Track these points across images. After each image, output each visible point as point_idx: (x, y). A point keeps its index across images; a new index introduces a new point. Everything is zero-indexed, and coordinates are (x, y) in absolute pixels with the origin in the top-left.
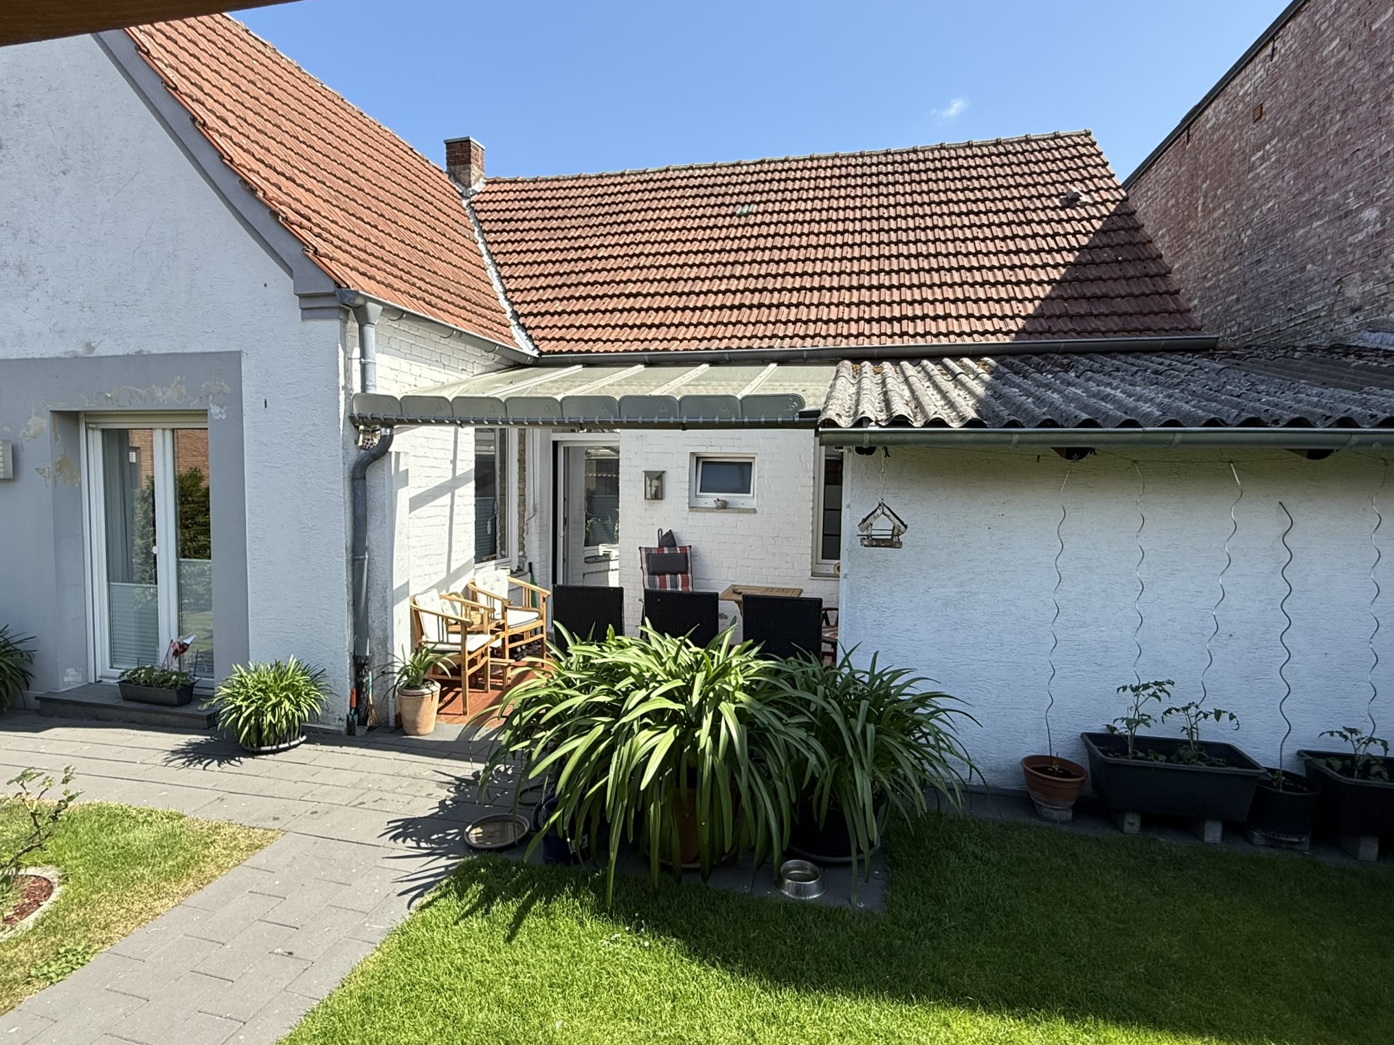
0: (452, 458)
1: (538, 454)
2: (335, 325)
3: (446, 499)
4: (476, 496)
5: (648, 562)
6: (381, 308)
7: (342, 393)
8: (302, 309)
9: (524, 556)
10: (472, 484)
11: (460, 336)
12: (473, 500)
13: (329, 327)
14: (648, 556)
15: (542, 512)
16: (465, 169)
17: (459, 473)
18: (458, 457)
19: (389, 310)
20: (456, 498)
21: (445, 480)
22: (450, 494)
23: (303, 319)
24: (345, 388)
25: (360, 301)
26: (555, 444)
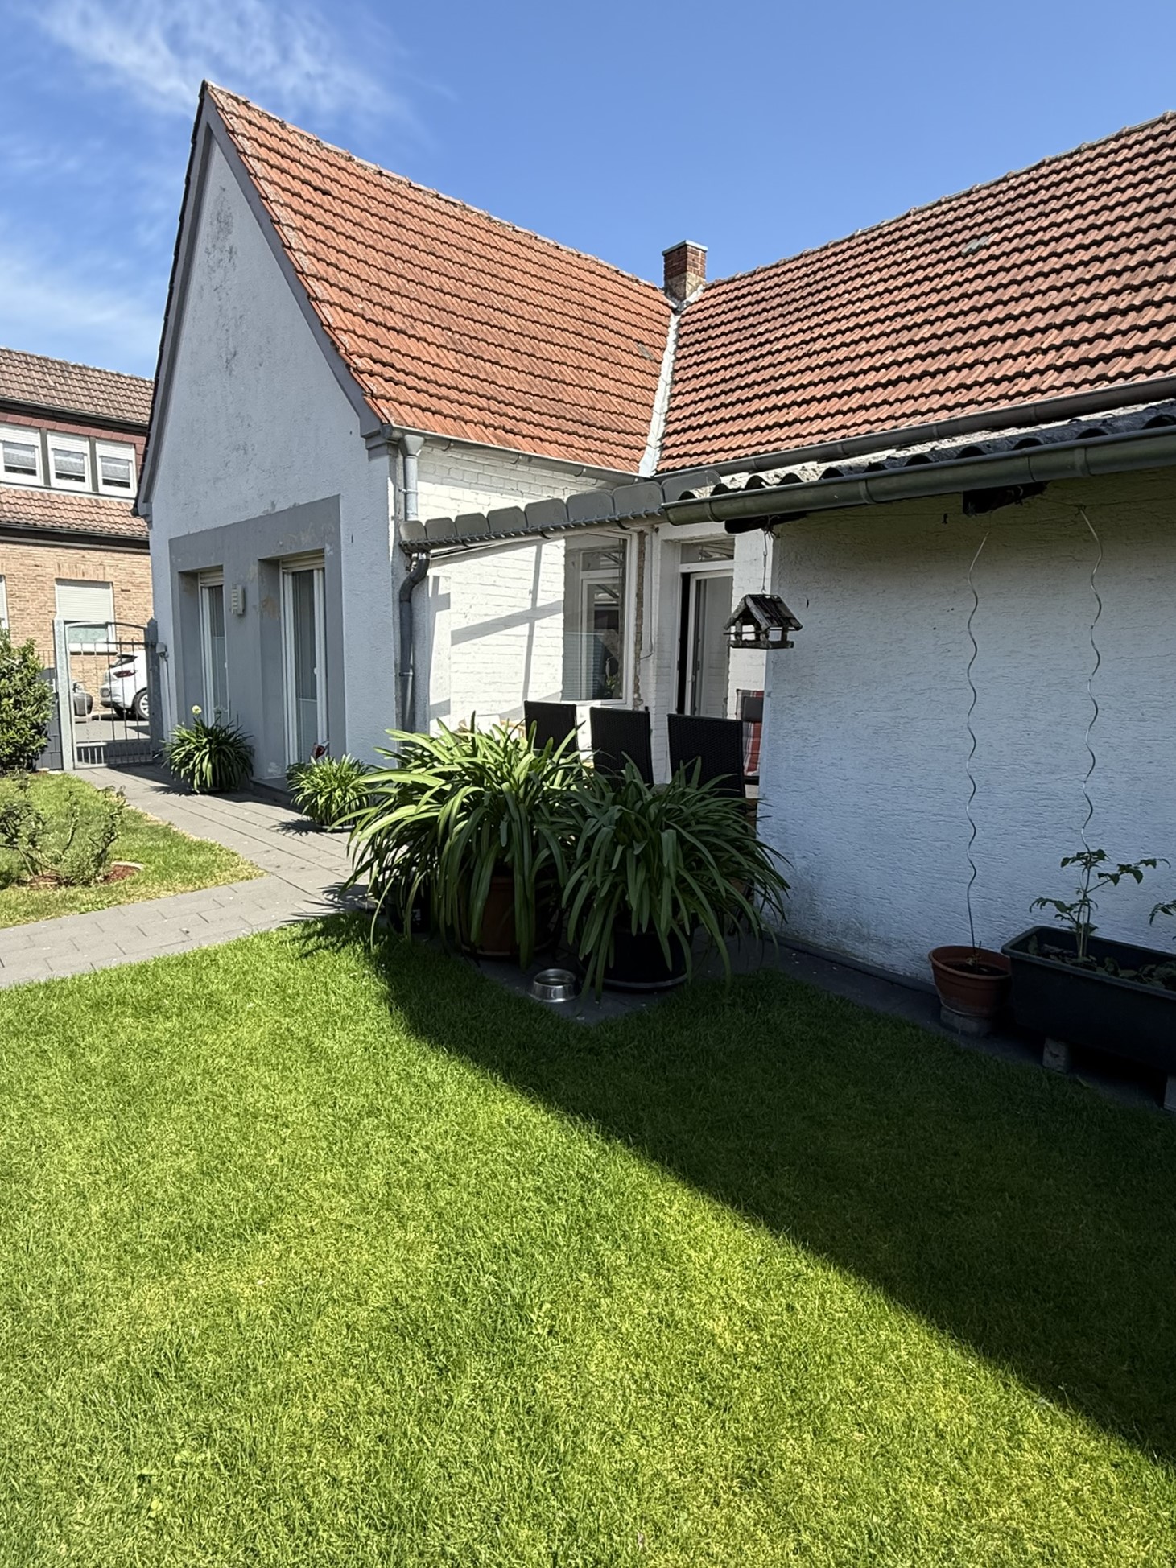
0: (531, 587)
1: (656, 587)
2: (386, 459)
3: (524, 629)
4: (564, 629)
5: (742, 707)
6: (421, 439)
7: (392, 524)
8: (369, 449)
9: (639, 699)
10: (561, 616)
11: (530, 461)
12: (561, 633)
13: (383, 461)
14: (744, 698)
15: (661, 651)
16: (681, 279)
17: (540, 603)
18: (540, 588)
19: (432, 441)
20: (537, 631)
21: (521, 610)
22: (527, 625)
23: (370, 458)
24: (393, 518)
25: (397, 434)
26: (686, 577)
